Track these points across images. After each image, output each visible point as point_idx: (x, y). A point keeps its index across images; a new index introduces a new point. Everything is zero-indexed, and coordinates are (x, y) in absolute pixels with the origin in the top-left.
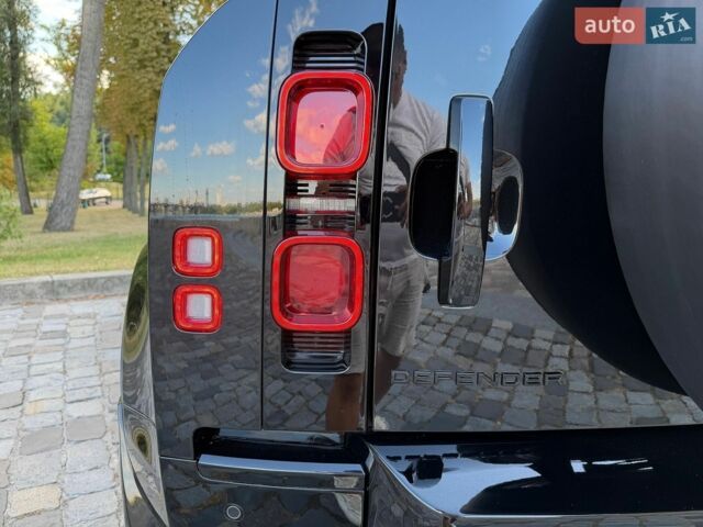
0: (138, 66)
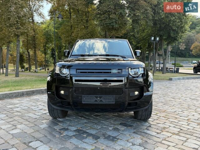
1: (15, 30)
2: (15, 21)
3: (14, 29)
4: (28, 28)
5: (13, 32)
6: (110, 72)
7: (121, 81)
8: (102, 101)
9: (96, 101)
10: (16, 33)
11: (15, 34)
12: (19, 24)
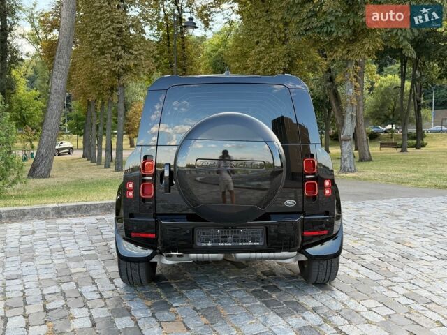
0: (99, 53)
1: (111, 62)
2: (108, 40)
3: (109, 60)
4: (140, 54)
11: (111, 70)
12: (120, 48)
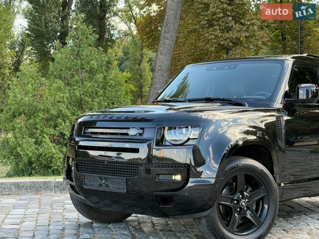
0: (207, 25)
1: (220, 34)
2: (219, 10)
5: (215, 41)
6: (127, 134)
7: (136, 151)
8: (108, 186)
9: (100, 185)
10: (222, 43)
11: (219, 44)
12: (230, 18)
